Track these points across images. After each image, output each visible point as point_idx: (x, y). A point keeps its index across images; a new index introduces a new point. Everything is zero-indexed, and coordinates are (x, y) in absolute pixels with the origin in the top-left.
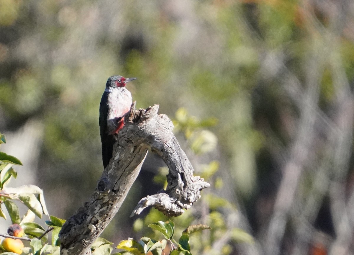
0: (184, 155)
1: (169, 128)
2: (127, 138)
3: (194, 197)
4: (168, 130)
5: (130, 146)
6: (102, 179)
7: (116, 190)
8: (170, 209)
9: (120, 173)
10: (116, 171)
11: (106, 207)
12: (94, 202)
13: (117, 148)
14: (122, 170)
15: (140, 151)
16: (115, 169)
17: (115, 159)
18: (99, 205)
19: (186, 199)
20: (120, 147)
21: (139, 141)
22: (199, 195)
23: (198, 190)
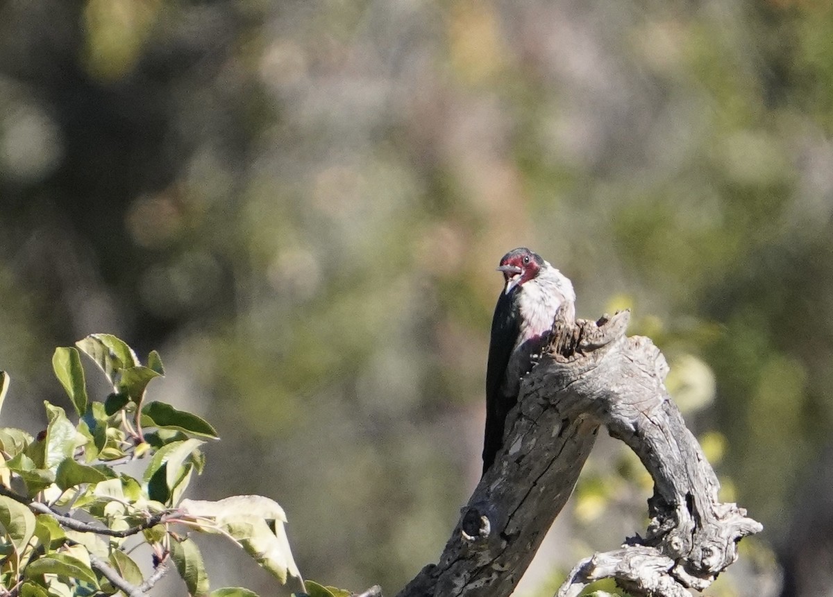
0: (694, 447)
1: (655, 375)
2: (544, 398)
3: (721, 558)
4: (655, 380)
5: (550, 420)
6: (475, 505)
7: (512, 535)
8: (654, 591)
9: (521, 489)
10: (512, 484)
11: (484, 579)
12: (451, 566)
13: (516, 423)
14: (529, 481)
15: (576, 432)
16: (509, 479)
17: (511, 452)
18: (465, 573)
19: (697, 564)
20: (524, 422)
21: (575, 407)
22: (734, 554)
23: (731, 539)
